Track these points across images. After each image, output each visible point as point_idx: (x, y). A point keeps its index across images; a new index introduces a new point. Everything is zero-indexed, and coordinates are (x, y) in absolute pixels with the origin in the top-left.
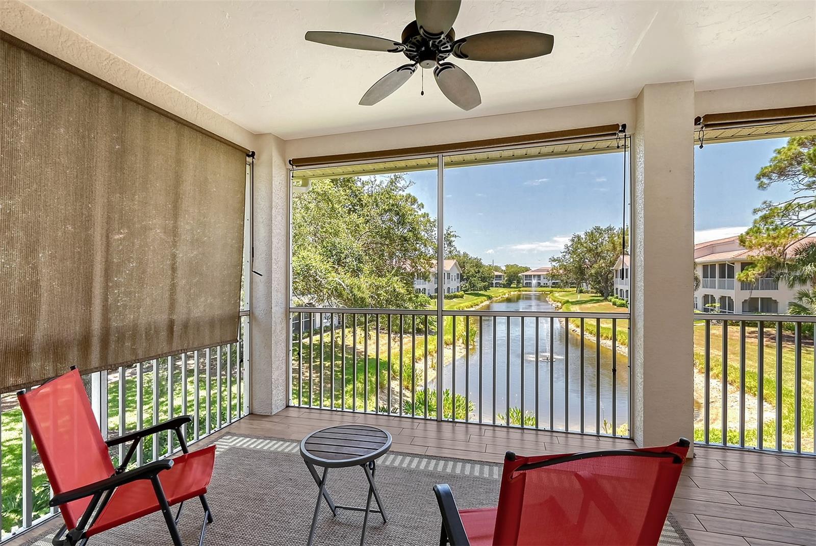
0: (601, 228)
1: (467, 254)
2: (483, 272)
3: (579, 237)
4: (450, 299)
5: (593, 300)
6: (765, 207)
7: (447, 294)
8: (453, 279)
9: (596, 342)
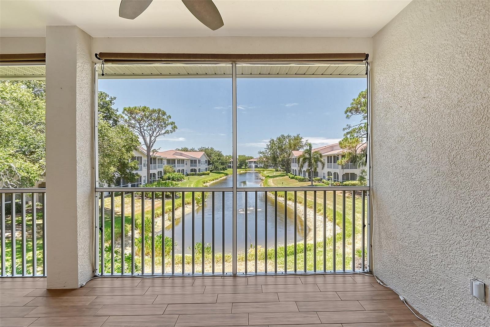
0: (284, 135)
1: (213, 149)
2: (222, 159)
3: (273, 140)
4: (200, 176)
5: (281, 175)
6: (348, 127)
7: (198, 173)
8: (203, 164)
9: (274, 199)
